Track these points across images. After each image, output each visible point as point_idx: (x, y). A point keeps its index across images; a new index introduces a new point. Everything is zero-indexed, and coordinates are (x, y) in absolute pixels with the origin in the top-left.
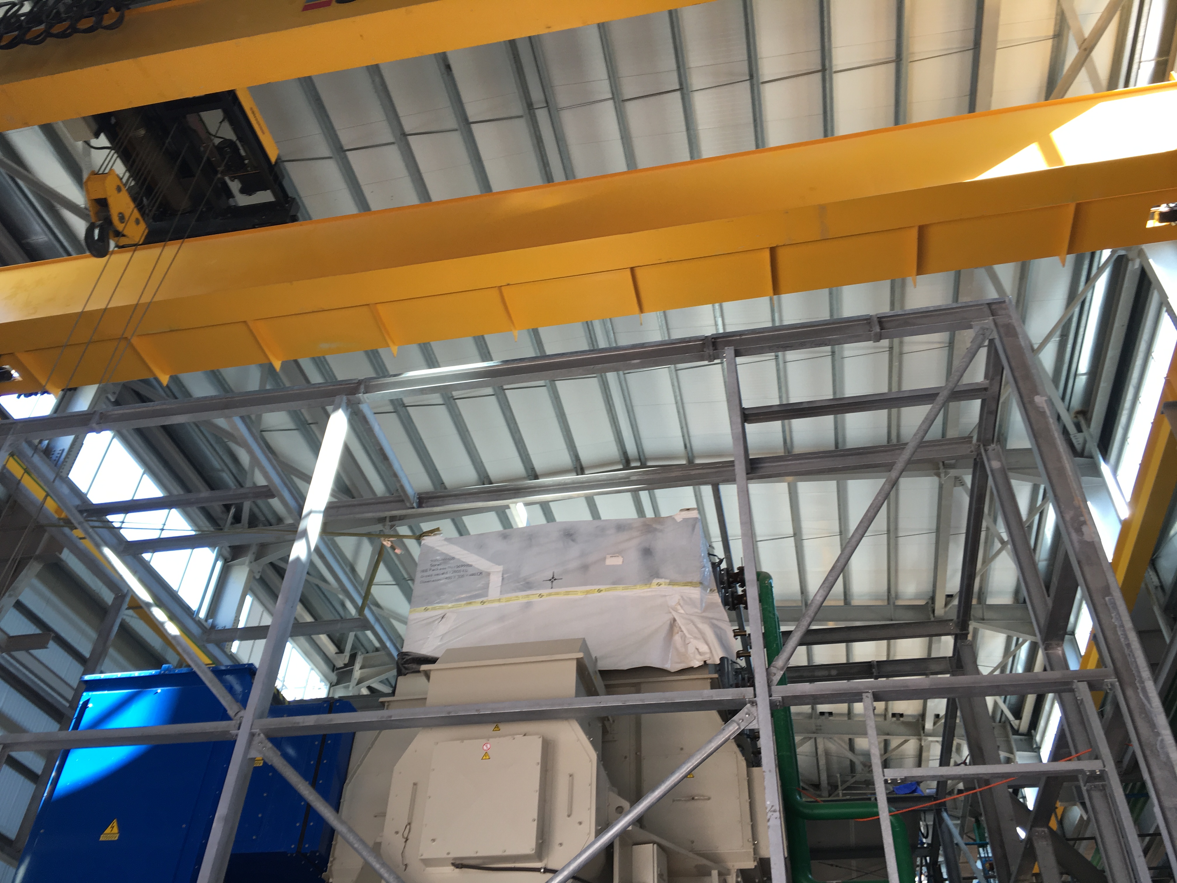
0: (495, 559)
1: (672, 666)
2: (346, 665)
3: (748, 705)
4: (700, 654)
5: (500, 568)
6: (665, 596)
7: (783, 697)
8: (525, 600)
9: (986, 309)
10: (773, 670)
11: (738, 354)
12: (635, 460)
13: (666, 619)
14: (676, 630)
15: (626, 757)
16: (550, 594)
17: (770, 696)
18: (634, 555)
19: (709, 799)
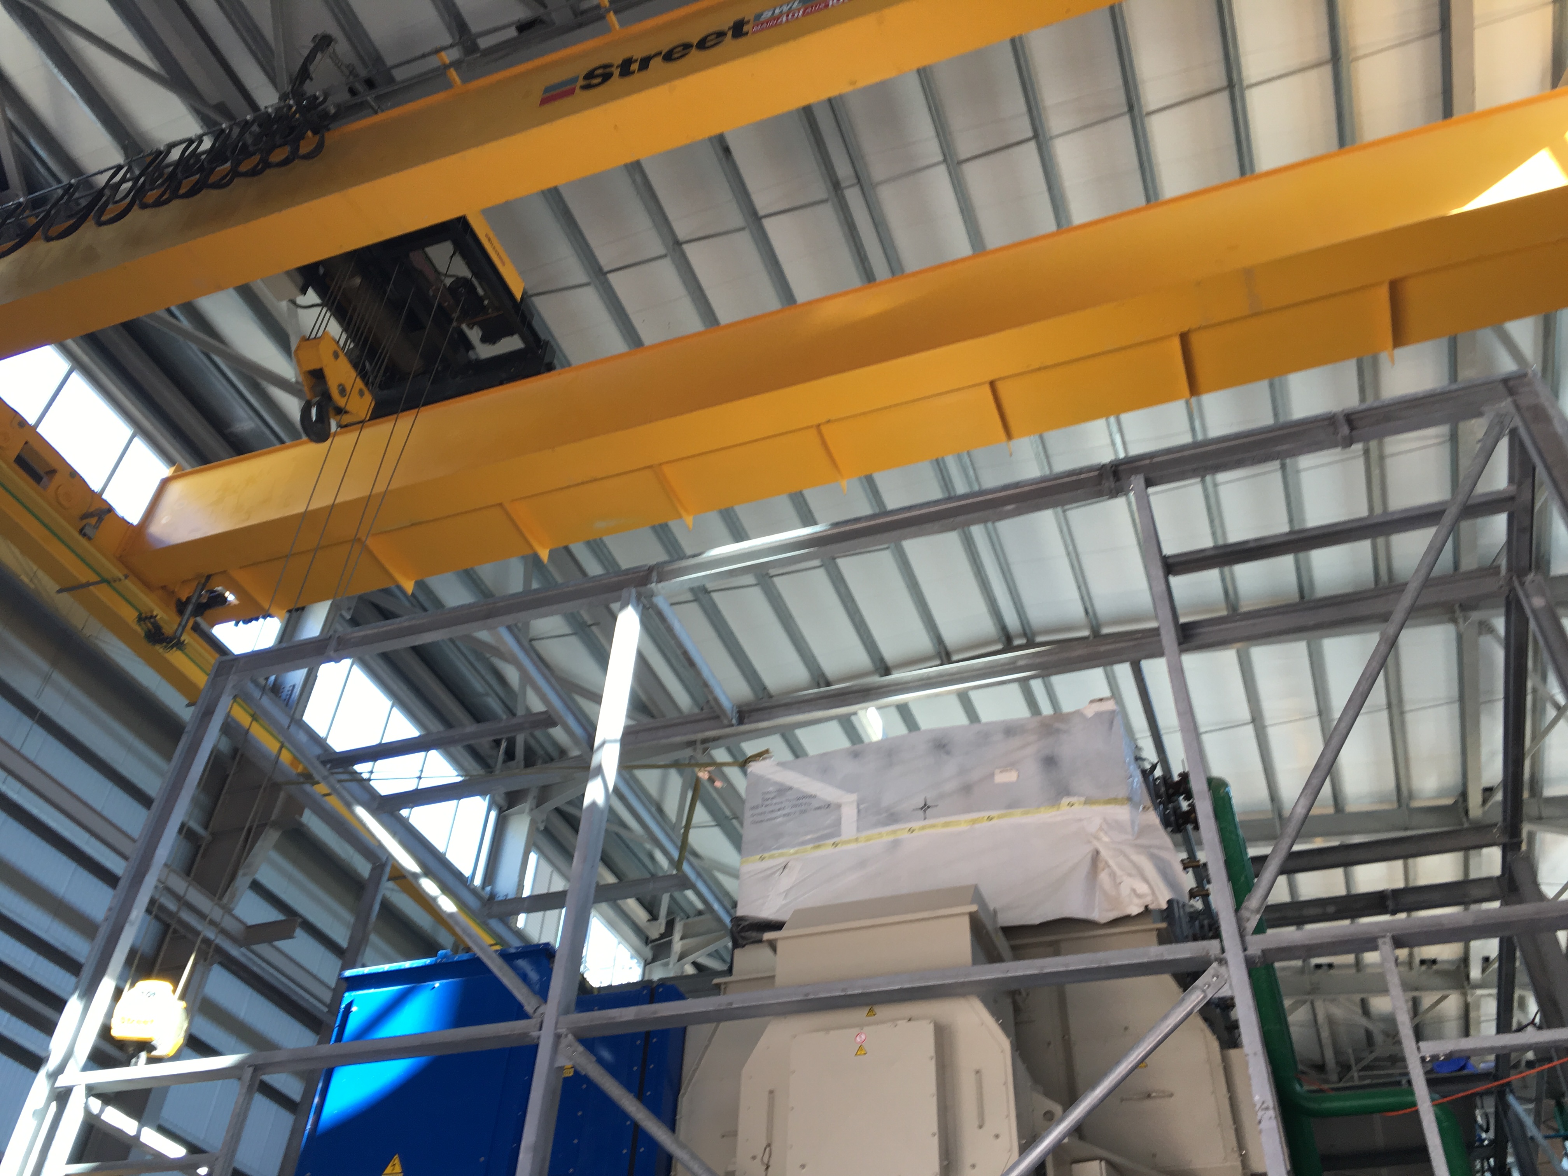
0: (846, 785)
1: (1100, 915)
2: (662, 936)
3: (1215, 965)
4: (1139, 896)
5: (854, 797)
6: (1081, 820)
7: (1263, 951)
8: (891, 838)
9: (1501, 388)
10: (1244, 913)
11: (1149, 483)
12: (1019, 636)
13: (1085, 851)
14: (1101, 865)
15: (1049, 1044)
16: (923, 828)
17: (1245, 949)
18: (1032, 768)
19: (1171, 1095)
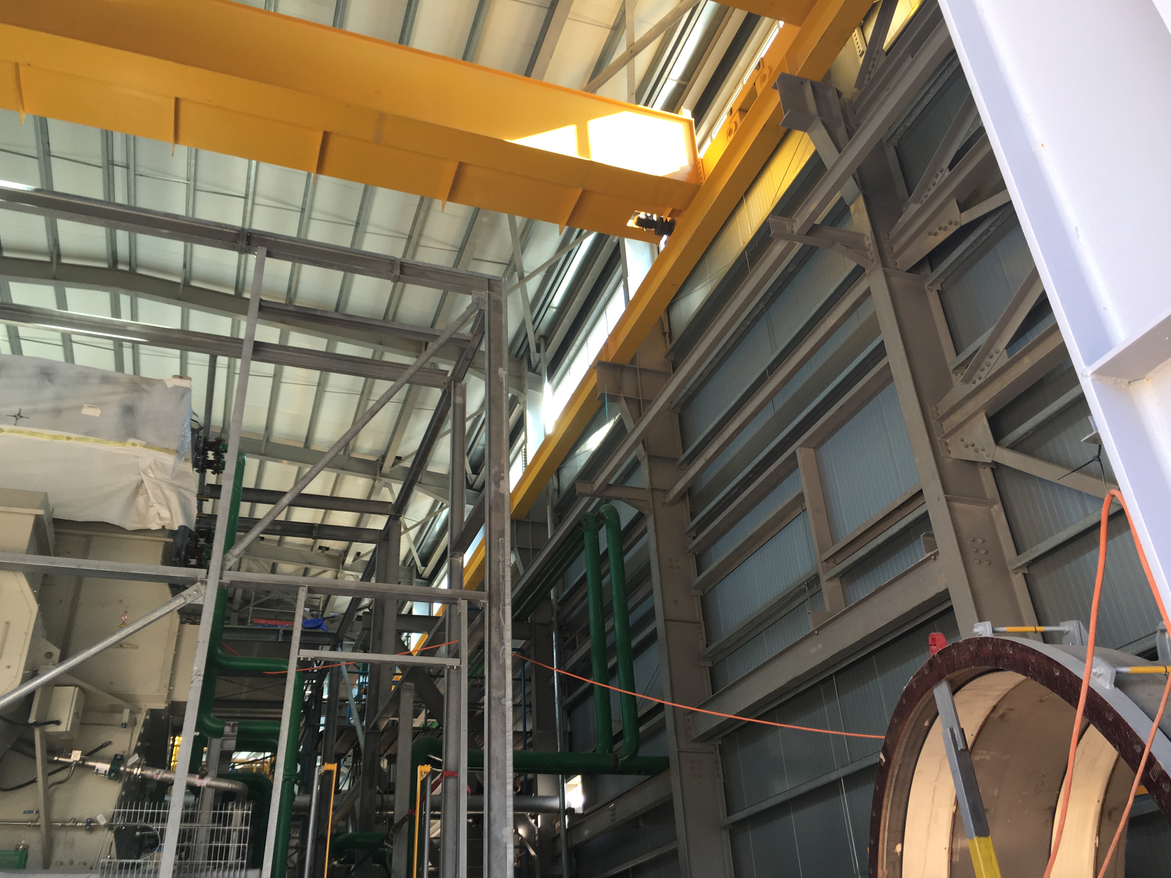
1: (129, 525)
3: (198, 584)
4: (161, 518)
6: (138, 457)
7: (231, 581)
9: (486, 283)
10: (229, 556)
11: (269, 255)
12: (124, 263)
13: (134, 479)
14: (141, 491)
15: (61, 601)
16: (12, 431)
17: (221, 578)
18: (114, 410)
19: (137, 647)
